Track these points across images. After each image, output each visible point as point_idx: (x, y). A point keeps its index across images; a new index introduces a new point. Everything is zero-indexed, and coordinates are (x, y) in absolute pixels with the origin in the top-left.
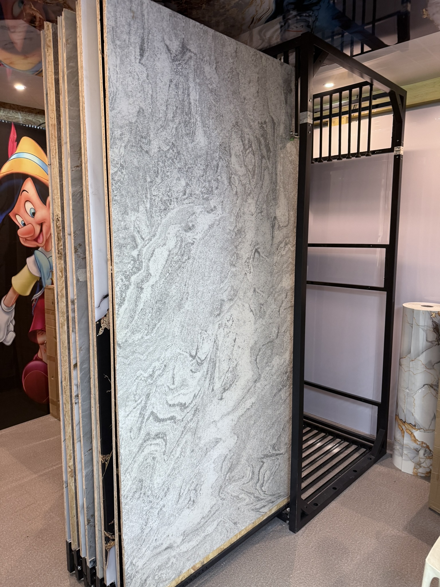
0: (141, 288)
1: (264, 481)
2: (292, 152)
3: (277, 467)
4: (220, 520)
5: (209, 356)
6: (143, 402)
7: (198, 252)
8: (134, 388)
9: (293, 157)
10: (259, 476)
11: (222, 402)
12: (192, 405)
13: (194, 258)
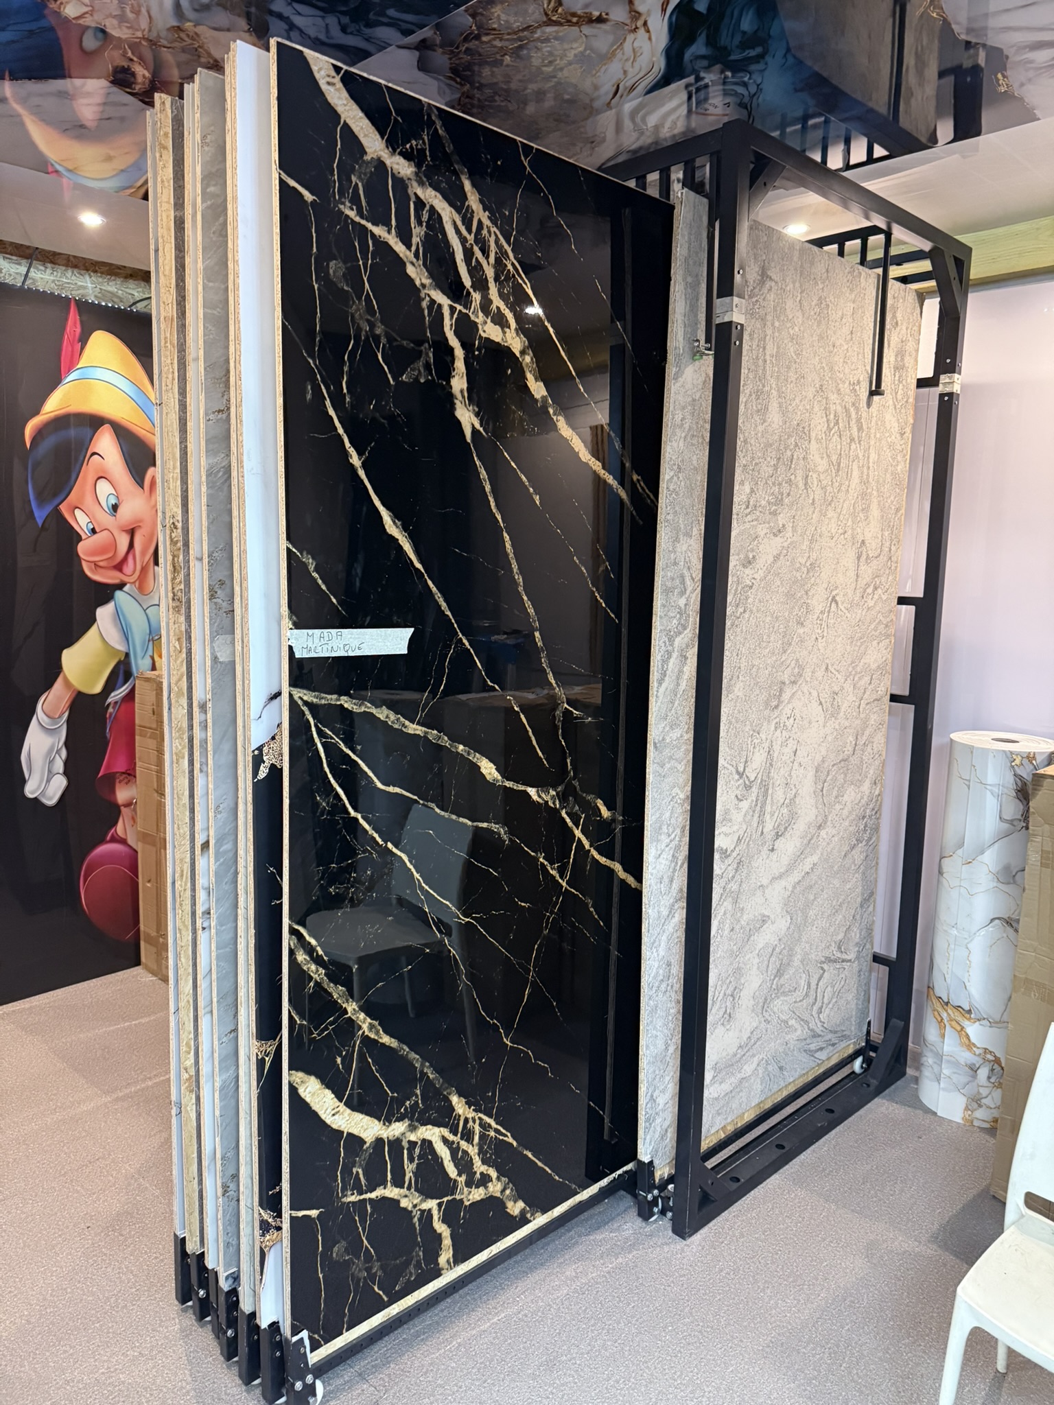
0: (685, 656)
1: (823, 1003)
2: (892, 430)
3: (843, 983)
4: (761, 1057)
5: (760, 776)
6: (677, 839)
7: (757, 601)
8: (668, 814)
9: (893, 437)
10: (816, 992)
11: (774, 856)
12: (734, 854)
13: (751, 611)
